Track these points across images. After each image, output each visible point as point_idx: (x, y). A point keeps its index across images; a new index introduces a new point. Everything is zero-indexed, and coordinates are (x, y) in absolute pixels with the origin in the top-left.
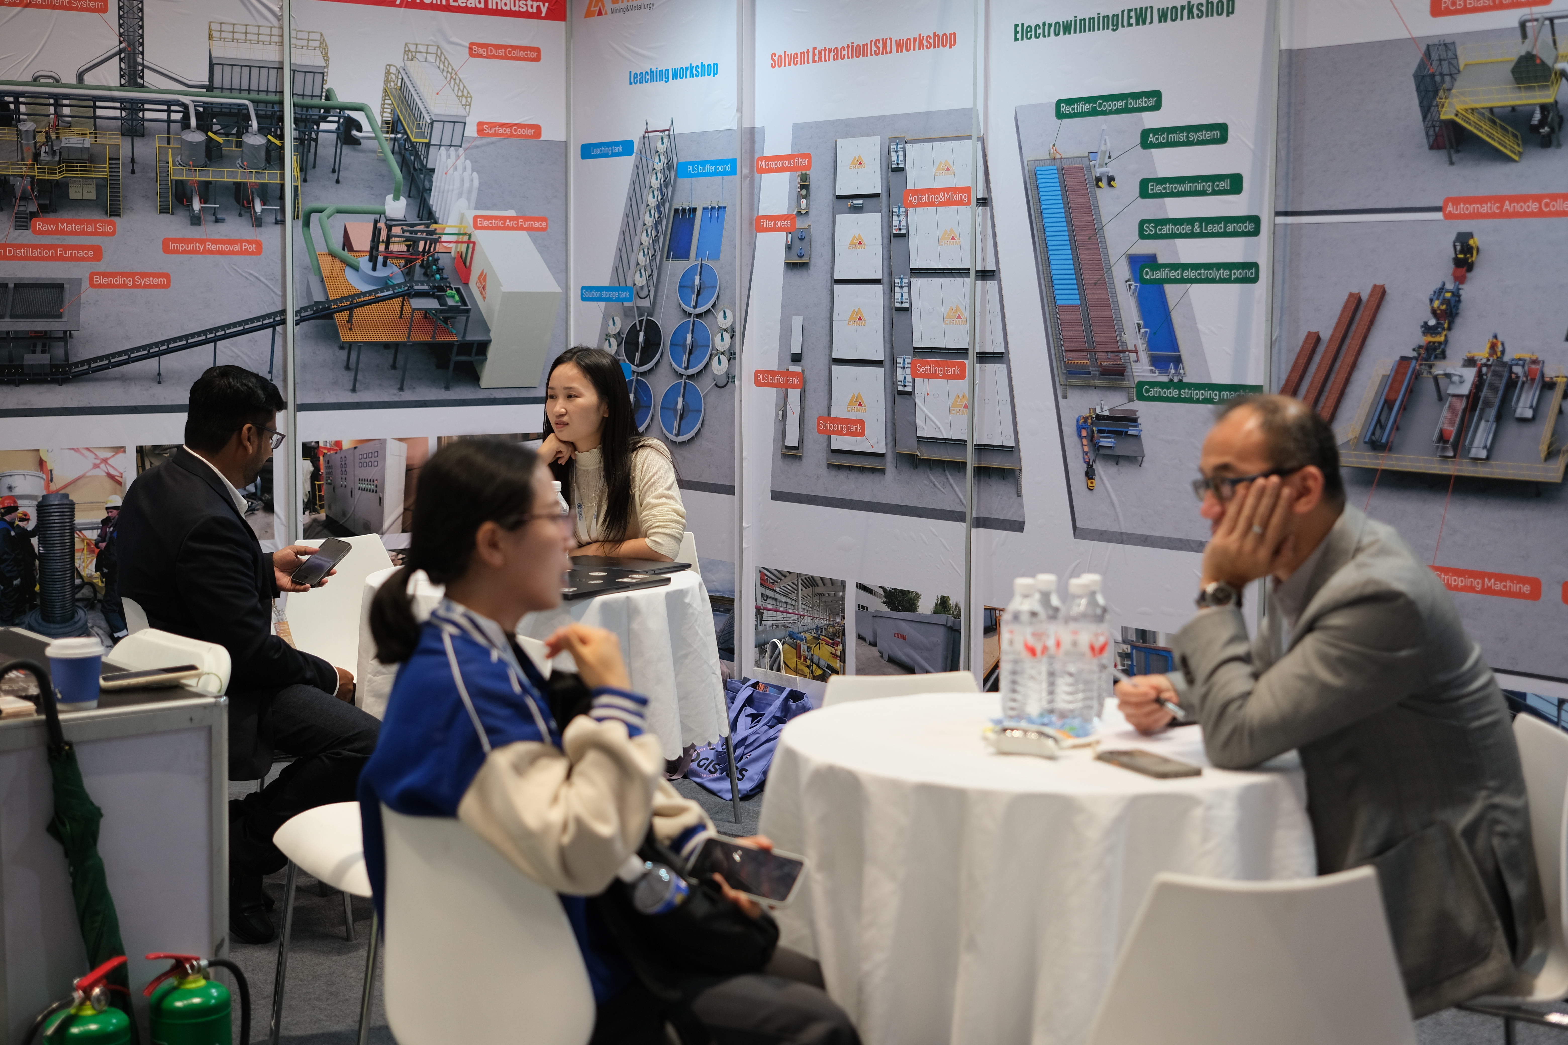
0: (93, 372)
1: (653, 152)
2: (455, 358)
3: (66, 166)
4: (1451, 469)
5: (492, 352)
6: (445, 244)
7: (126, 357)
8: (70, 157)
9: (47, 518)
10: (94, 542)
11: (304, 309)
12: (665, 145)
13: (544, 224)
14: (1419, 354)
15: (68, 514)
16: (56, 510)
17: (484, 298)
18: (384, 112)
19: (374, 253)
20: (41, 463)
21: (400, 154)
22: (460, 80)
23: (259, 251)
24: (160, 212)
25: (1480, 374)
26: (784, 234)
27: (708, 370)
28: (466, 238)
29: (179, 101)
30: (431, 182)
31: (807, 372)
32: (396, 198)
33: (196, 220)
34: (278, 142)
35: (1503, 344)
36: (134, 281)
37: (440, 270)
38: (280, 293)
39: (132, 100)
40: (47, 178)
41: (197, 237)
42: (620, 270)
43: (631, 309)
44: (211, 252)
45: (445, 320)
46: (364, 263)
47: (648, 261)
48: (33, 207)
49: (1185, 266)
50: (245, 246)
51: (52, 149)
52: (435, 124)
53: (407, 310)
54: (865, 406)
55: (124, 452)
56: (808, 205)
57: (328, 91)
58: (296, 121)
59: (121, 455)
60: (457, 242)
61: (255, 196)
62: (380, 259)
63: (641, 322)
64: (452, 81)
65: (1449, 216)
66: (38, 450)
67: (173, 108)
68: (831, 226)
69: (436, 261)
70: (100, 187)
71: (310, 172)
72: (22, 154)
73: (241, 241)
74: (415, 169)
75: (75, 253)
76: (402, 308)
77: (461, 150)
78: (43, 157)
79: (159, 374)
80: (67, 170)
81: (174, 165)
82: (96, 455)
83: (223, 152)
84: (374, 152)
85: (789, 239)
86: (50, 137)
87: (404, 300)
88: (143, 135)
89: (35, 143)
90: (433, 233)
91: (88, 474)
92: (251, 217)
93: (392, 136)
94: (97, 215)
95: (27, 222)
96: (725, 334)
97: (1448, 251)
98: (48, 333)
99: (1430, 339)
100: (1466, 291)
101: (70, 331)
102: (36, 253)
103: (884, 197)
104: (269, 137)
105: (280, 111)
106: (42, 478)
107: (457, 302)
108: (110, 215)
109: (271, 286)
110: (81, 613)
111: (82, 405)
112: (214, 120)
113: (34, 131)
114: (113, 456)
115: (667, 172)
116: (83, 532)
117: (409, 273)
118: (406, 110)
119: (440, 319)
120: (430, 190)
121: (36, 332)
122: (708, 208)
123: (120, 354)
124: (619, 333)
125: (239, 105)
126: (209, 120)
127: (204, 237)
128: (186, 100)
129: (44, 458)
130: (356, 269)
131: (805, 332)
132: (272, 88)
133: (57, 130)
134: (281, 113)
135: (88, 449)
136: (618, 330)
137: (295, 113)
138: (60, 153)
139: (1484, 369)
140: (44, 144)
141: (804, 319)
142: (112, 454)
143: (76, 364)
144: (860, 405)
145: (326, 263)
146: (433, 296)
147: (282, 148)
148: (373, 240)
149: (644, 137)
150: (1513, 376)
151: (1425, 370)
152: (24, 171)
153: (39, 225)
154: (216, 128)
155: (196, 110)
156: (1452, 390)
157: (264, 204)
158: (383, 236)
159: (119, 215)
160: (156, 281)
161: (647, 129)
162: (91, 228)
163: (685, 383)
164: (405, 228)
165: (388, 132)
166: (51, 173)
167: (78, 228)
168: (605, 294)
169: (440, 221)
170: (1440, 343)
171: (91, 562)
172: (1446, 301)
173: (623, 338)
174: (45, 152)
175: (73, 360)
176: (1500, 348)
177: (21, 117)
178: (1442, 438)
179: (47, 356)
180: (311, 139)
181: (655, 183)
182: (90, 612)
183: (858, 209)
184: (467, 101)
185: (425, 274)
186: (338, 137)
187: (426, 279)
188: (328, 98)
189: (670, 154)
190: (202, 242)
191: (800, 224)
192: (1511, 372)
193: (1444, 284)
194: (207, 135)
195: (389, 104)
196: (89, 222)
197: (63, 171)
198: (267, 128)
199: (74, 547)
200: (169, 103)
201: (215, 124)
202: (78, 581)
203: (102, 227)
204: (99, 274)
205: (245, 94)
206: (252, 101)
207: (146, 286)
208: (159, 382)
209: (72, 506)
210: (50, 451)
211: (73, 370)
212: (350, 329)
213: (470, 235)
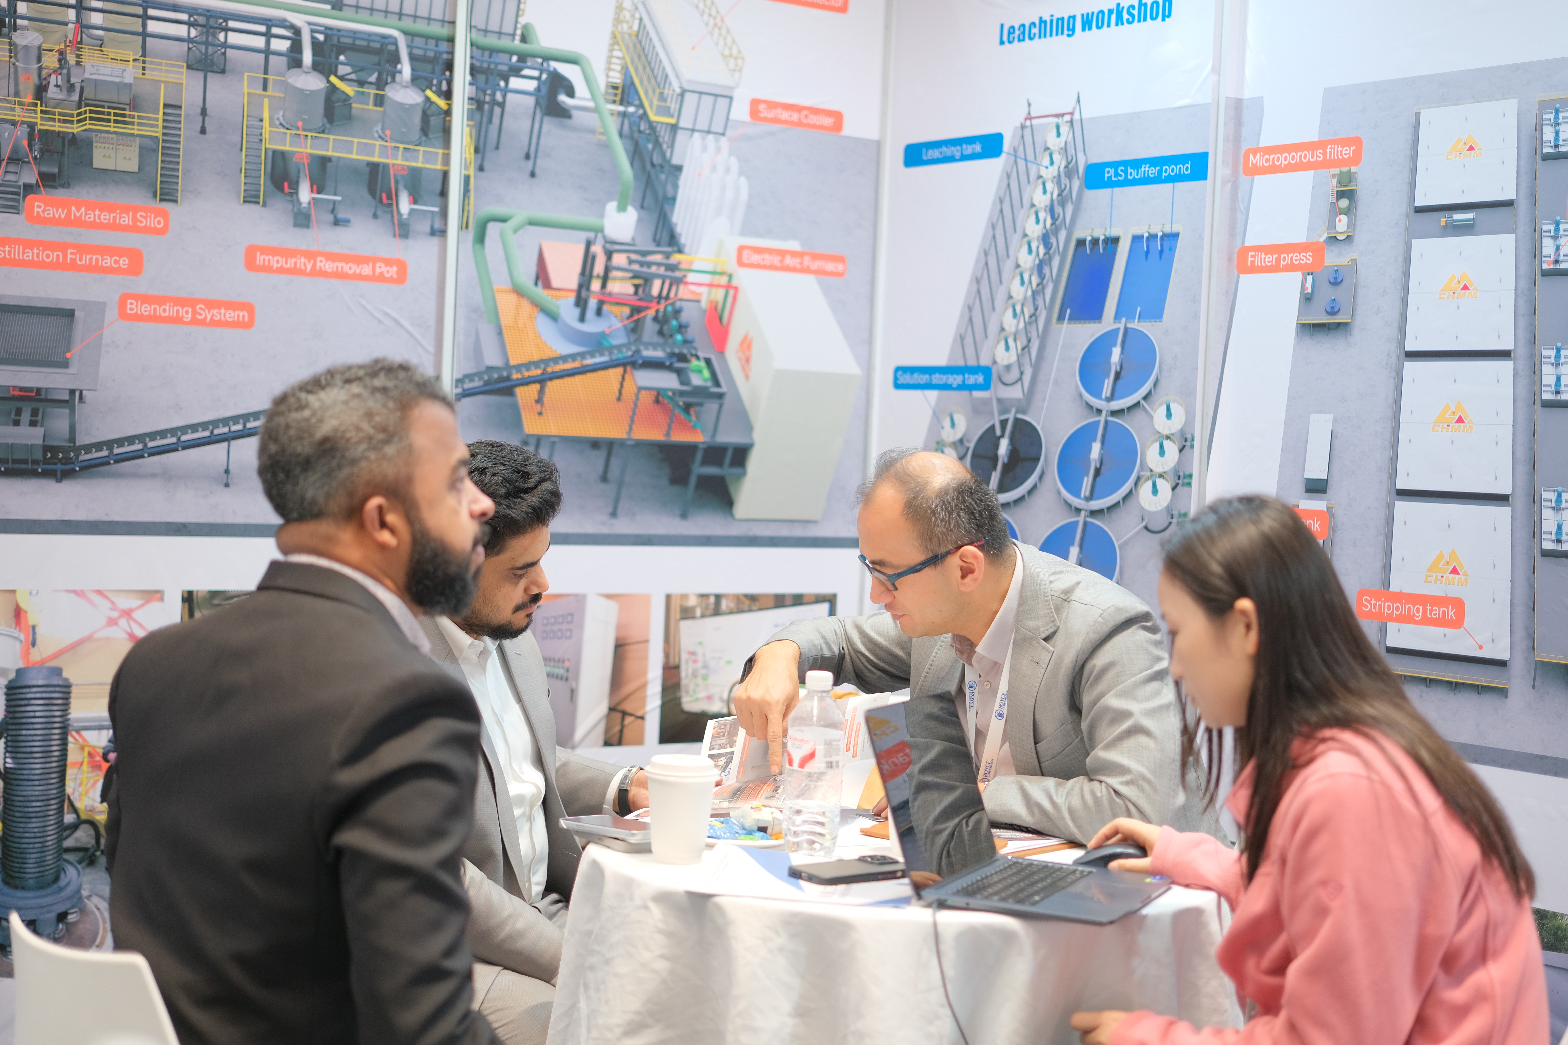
0: (116, 462)
1: (1039, 149)
2: (699, 470)
3: (91, 112)
5: (754, 462)
6: (692, 288)
7: (174, 440)
8: (97, 98)
9: (23, 709)
10: (101, 751)
11: (469, 377)
12: (1063, 138)
13: (840, 267)
15: (59, 702)
16: (38, 695)
17: (747, 377)
18: (610, 69)
19: (584, 293)
20: (18, 614)
21: (632, 137)
22: (728, 31)
23: (401, 277)
24: (245, 202)
26: (1298, 275)
27: (1131, 502)
28: (724, 280)
29: (285, 20)
30: (676, 187)
31: (1339, 512)
32: (622, 208)
33: (302, 219)
34: (442, 103)
36: (194, 312)
37: (682, 328)
38: (432, 349)
39: (208, 11)
40: (57, 129)
41: (303, 246)
42: (969, 340)
43: (986, 402)
44: (324, 274)
45: (687, 407)
46: (567, 309)
47: (1022, 325)
48: (30, 176)
50: (381, 268)
51: (69, 81)
52: (688, 96)
53: (630, 389)
54: (1466, 574)
55: (162, 599)
56: (1351, 225)
57: (526, 27)
58: (474, 71)
59: (155, 605)
60: (711, 285)
61: (401, 187)
62: (593, 303)
63: (1004, 423)
64: (716, 31)
66: (14, 592)
67: (275, 30)
68: (1401, 259)
69: (677, 312)
70: (146, 152)
71: (490, 155)
72: (16, 84)
73: (374, 260)
74: (653, 165)
75: (97, 259)
76: (622, 385)
77: (723, 139)
78: (52, 93)
79: (227, 471)
80: (91, 118)
81: (272, 124)
82: (113, 603)
83: (353, 111)
84: (592, 131)
85: (1309, 284)
86: (66, 62)
87: (625, 371)
88: (223, 72)
89: (40, 69)
90: (672, 268)
91: (98, 635)
92: (393, 221)
93: (621, 108)
94: (139, 198)
95: (17, 201)
96: (1167, 443)
98: (43, 393)
101: (81, 392)
102: (29, 255)
103: (1522, 207)
104: (429, 93)
105: (448, 53)
106: (17, 638)
107: (706, 380)
108: (161, 200)
109: (419, 337)
110: (71, 872)
111: (93, 517)
112: (342, 58)
113: (39, 48)
114: (142, 606)
115: (1065, 181)
116: (84, 733)
117: (635, 329)
118: (644, 68)
119: (679, 406)
120: (674, 199)
121: (22, 389)
122: (1142, 237)
123: (163, 434)
124: (961, 441)
125: (384, 37)
126: (333, 55)
127: (314, 248)
128: (298, 20)
129: (23, 605)
130: (553, 317)
131: (1336, 442)
132: (437, 14)
133: (79, 49)
134: (449, 57)
135: (99, 592)
136: (959, 436)
137: (472, 57)
138: (82, 89)
140: (55, 71)
141: (1335, 420)
142: (140, 602)
143: (88, 448)
144: (1455, 571)
145: (507, 303)
146: (670, 368)
147: (448, 113)
148: (583, 273)
149: (1023, 127)
152: (18, 114)
153: (39, 207)
154: (343, 70)
155: (313, 38)
157: (415, 201)
158: (599, 268)
159: (176, 201)
160: (230, 315)
161: (1029, 113)
162: (126, 220)
163: (1085, 523)
164: (634, 257)
165: (614, 102)
166: (65, 121)
167: (105, 217)
168: (937, 378)
169: (687, 250)
171: (94, 785)
173: (968, 449)
174: (57, 86)
175: (82, 439)
177: (19, 22)
179: (39, 431)
180: (494, 102)
181: (1041, 200)
182: (88, 870)
183: (1466, 229)
184: (737, 65)
185: (661, 333)
186: (537, 103)
187: (660, 340)
188: (524, 39)
189: (1071, 151)
190: (311, 255)
191: (1333, 258)
194: (329, 81)
195: (619, 58)
196: (125, 209)
197: (85, 119)
198: (426, 79)
199: (65, 760)
200: (269, 23)
201: (343, 63)
202: (69, 818)
203: (146, 218)
204: (136, 297)
205: (393, 20)
206: (405, 33)
207: (214, 323)
208: (227, 485)
209: (66, 690)
210: (34, 593)
211: (81, 458)
212: (540, 414)
213: (730, 276)
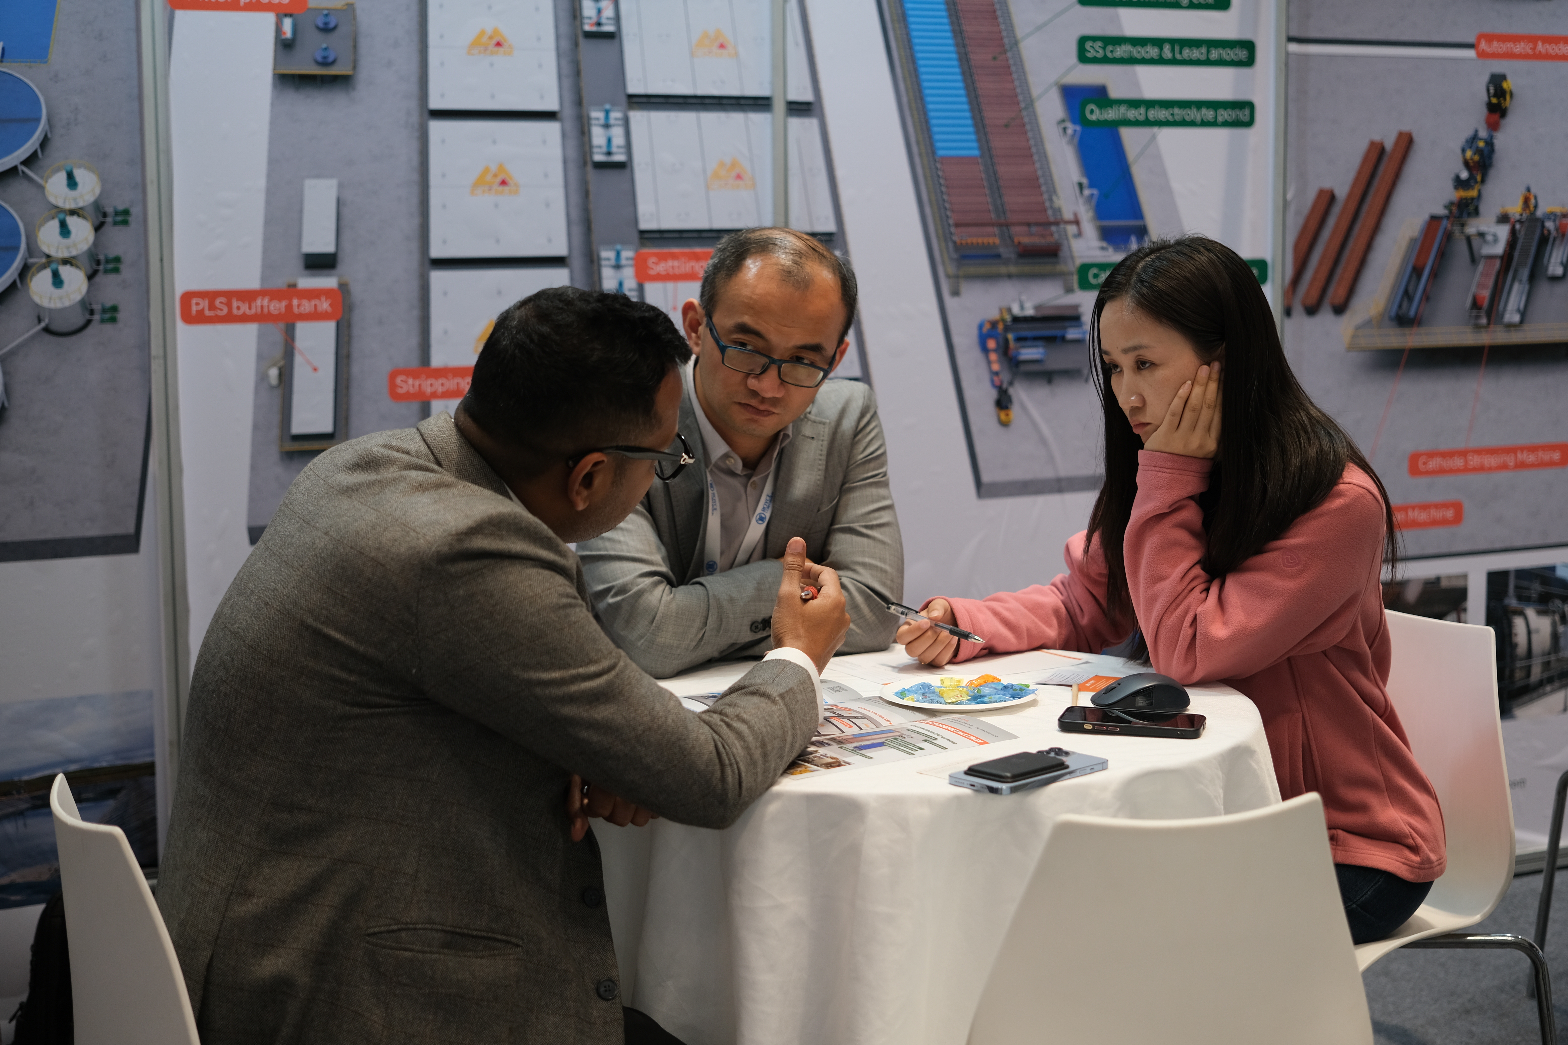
4: (1485, 339)
14: (1451, 212)
25: (1513, 232)
26: (270, 16)
27: (21, 294)
31: (357, 291)
35: (1536, 198)
49: (1150, 104)
65: (1482, 55)
85: (287, 28)
96: (72, 220)
97: (1480, 94)
99: (1462, 194)
100: (1501, 140)
131: (344, 210)
139: (1518, 226)
141: (341, 186)
150: (1546, 232)
151: (1457, 230)
156: (1487, 250)
170: (1473, 199)
172: (1479, 151)
176: (1533, 201)
178: (1476, 305)
191: (320, 1)
192: (1543, 226)
193: (1476, 131)
